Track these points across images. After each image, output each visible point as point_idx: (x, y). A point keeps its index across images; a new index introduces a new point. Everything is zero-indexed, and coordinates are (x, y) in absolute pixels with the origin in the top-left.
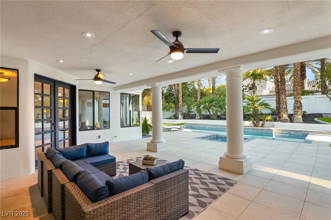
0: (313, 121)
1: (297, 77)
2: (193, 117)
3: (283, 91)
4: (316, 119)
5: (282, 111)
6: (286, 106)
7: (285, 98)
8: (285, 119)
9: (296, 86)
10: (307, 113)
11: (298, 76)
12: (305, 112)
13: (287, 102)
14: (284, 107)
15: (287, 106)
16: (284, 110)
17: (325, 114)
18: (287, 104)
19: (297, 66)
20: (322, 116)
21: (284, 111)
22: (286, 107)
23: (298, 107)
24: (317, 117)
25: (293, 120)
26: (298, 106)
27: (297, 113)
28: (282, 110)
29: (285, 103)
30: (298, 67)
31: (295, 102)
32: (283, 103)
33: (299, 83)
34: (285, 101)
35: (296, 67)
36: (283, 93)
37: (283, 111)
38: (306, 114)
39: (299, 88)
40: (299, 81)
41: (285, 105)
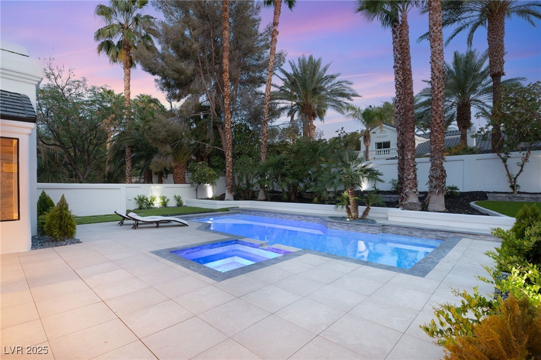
0: (467, 209)
1: (436, 113)
2: (254, 197)
3: (409, 144)
4: (472, 204)
5: (406, 186)
6: (414, 176)
7: (413, 159)
8: (411, 204)
9: (435, 134)
10: (458, 191)
11: (439, 112)
12: (456, 188)
13: (417, 167)
14: (410, 176)
15: (416, 176)
16: (409, 184)
17: (492, 193)
18: (418, 172)
19: (438, 88)
20: (486, 198)
21: (411, 186)
22: (415, 178)
23: (437, 179)
24: (477, 200)
25: (428, 204)
26: (438, 175)
27: (434, 190)
28: (406, 183)
29: (412, 170)
30: (440, 92)
31: (432, 166)
32: (409, 170)
33: (440, 127)
34: (412, 165)
35: (436, 92)
36: (410, 148)
37: (409, 186)
38: (457, 193)
39: (439, 136)
40: (441, 122)
41: (412, 173)
